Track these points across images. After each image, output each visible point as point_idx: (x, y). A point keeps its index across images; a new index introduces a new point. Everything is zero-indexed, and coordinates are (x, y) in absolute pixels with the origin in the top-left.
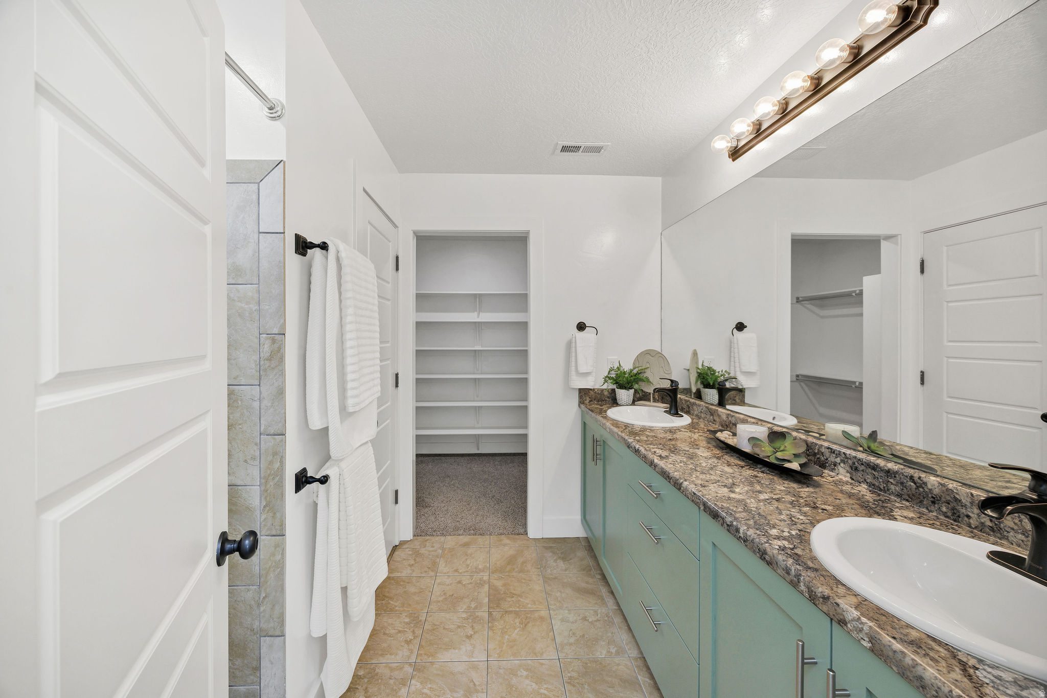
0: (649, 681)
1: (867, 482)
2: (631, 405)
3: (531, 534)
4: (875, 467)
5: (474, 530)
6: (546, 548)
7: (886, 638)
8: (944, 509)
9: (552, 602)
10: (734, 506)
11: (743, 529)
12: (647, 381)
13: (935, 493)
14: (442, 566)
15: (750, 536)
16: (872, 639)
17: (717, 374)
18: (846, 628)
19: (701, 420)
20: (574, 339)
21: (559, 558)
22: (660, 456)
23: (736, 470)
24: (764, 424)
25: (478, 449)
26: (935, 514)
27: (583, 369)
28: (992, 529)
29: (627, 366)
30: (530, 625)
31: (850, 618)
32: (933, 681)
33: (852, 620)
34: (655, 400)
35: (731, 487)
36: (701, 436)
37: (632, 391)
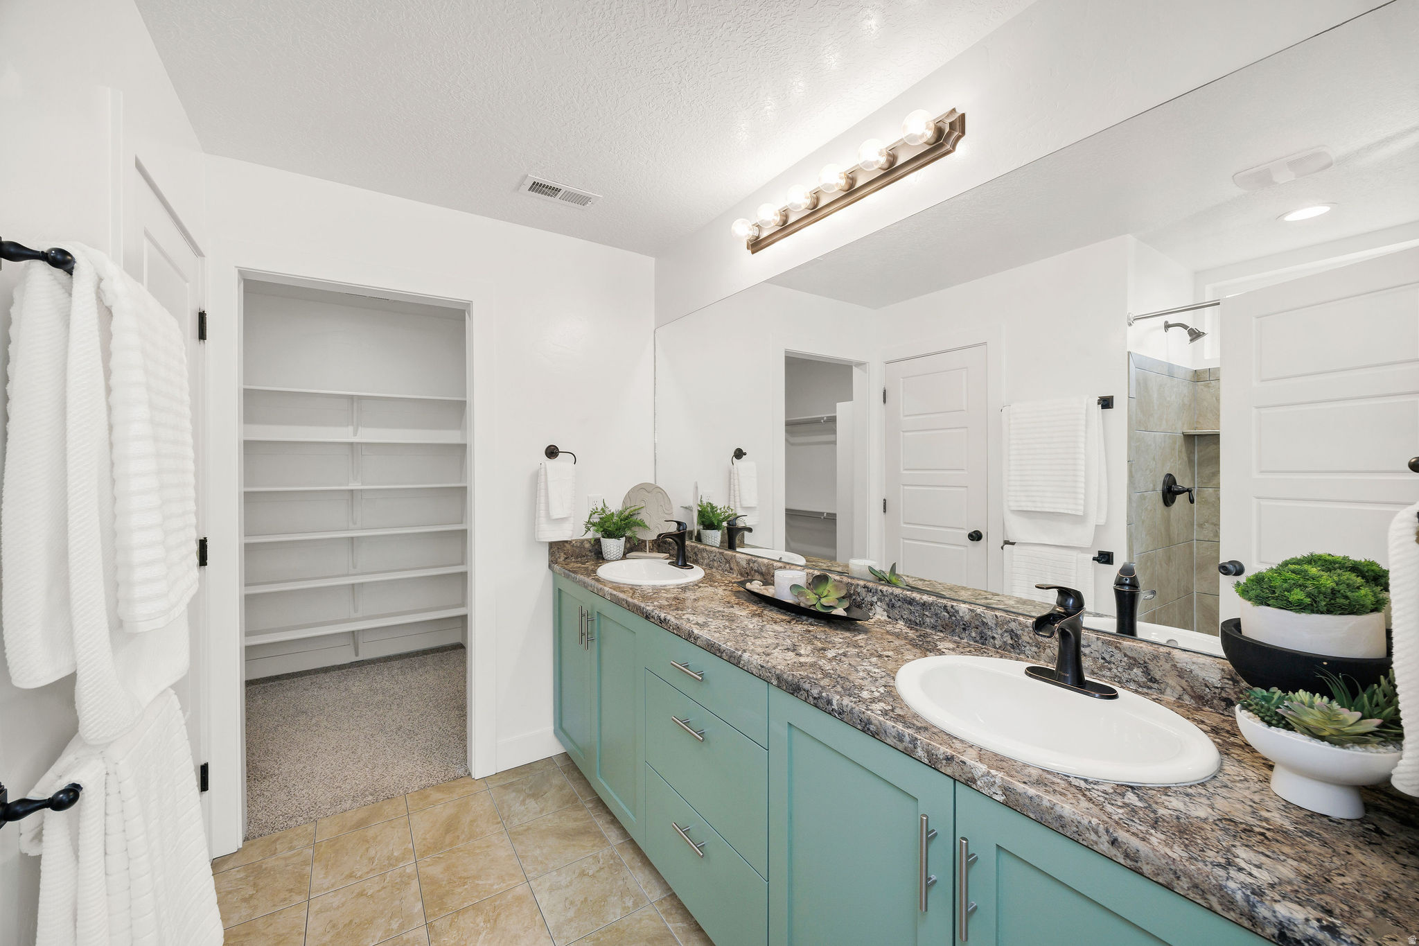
0: (682, 925)
1: (904, 619)
2: (621, 559)
3: (478, 773)
4: (911, 602)
5: (372, 795)
6: (504, 787)
7: (1020, 787)
8: (973, 634)
9: (530, 868)
10: (811, 673)
11: (836, 699)
12: (641, 524)
13: (965, 620)
14: (319, 878)
15: (847, 706)
16: (1006, 790)
17: (719, 511)
18: (974, 786)
19: (714, 570)
20: (543, 470)
21: (529, 796)
22: (697, 624)
23: (786, 627)
24: (793, 567)
25: (357, 655)
26: (965, 641)
27: (557, 513)
28: (1013, 646)
29: (615, 506)
30: (503, 916)
31: (980, 774)
32: (1073, 817)
33: (982, 776)
34: (651, 550)
35: (794, 649)
36: (725, 590)
37: (623, 539)
